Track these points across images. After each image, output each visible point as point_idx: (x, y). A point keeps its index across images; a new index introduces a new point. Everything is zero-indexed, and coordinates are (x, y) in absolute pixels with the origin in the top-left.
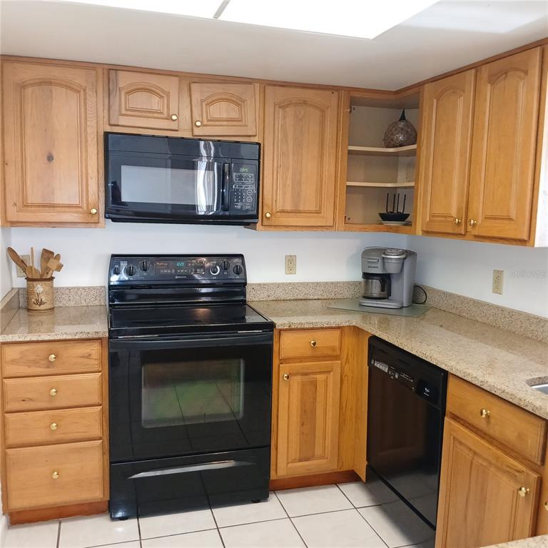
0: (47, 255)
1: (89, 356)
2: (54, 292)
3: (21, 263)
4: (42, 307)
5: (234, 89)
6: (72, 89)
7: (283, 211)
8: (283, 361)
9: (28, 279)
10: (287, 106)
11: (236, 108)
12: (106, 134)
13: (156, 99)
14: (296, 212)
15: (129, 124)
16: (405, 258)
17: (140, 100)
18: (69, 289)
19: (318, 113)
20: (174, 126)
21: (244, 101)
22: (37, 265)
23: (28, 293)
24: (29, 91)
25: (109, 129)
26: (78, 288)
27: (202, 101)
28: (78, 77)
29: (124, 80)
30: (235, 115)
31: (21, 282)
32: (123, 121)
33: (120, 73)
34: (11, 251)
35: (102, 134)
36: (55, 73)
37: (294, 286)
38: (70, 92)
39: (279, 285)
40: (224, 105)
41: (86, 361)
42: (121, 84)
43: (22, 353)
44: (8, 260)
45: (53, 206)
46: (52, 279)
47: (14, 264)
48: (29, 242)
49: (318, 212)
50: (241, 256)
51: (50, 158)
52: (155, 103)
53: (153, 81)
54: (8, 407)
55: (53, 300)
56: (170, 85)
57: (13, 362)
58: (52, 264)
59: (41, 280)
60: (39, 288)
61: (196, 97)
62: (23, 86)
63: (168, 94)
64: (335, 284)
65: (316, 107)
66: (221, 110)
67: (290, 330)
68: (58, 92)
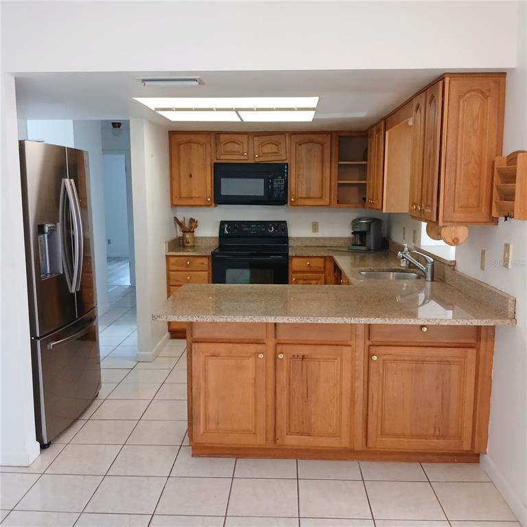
0: (192, 220)
1: (203, 264)
2: (195, 239)
3: (181, 224)
4: (189, 245)
5: (274, 138)
6: (199, 144)
7: (301, 198)
8: (293, 272)
9: (184, 232)
10: (303, 144)
11: (276, 147)
12: (215, 164)
13: (237, 146)
14: (308, 198)
15: (225, 158)
16: (371, 222)
17: (230, 147)
18: (202, 237)
19: (320, 146)
20: (246, 158)
21: (280, 143)
22: (187, 225)
23: (183, 238)
24: (182, 146)
25: (216, 161)
26: (206, 237)
27: (259, 145)
28: (202, 138)
29: (223, 138)
30: (276, 150)
31: (180, 234)
32: (222, 157)
33: (221, 135)
34: (175, 218)
35: (213, 163)
36: (193, 137)
37: (317, 239)
38: (199, 146)
39: (307, 238)
40: (269, 146)
41: (202, 266)
42: (221, 140)
43: (176, 260)
44: (175, 225)
45: (192, 198)
46: (193, 232)
47: (178, 226)
48: (184, 215)
49: (321, 198)
50: (286, 222)
51: (191, 176)
52: (237, 148)
53: (236, 137)
54: (171, 284)
55: (194, 242)
56: (244, 138)
57: (173, 264)
58: (193, 225)
59: (189, 232)
60: (188, 236)
61: (256, 143)
62: (180, 144)
63: (243, 143)
64: (341, 239)
65: (319, 143)
66: (268, 149)
67: (296, 257)
68: (194, 146)
